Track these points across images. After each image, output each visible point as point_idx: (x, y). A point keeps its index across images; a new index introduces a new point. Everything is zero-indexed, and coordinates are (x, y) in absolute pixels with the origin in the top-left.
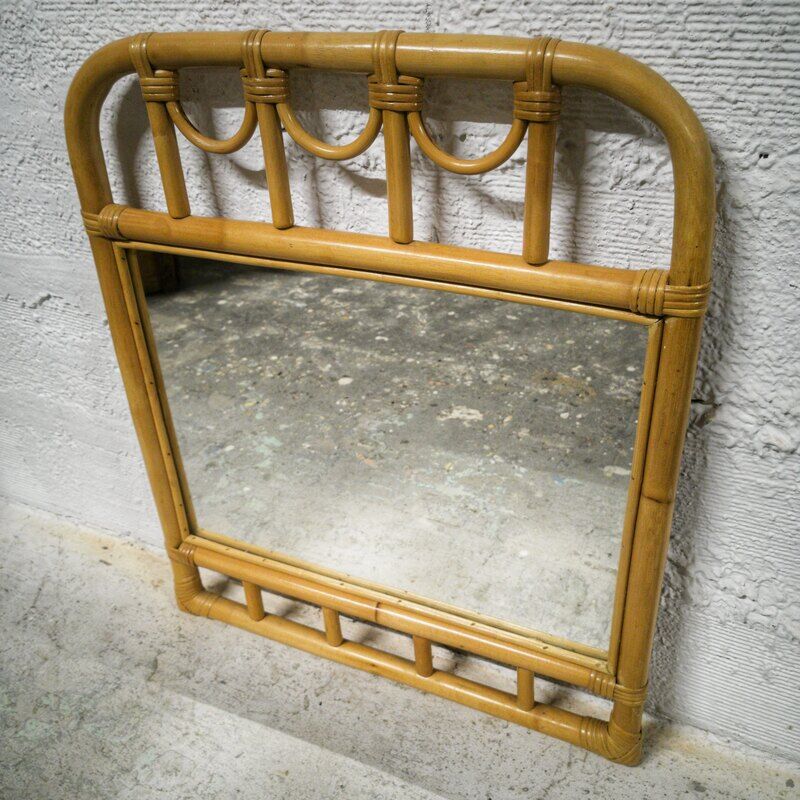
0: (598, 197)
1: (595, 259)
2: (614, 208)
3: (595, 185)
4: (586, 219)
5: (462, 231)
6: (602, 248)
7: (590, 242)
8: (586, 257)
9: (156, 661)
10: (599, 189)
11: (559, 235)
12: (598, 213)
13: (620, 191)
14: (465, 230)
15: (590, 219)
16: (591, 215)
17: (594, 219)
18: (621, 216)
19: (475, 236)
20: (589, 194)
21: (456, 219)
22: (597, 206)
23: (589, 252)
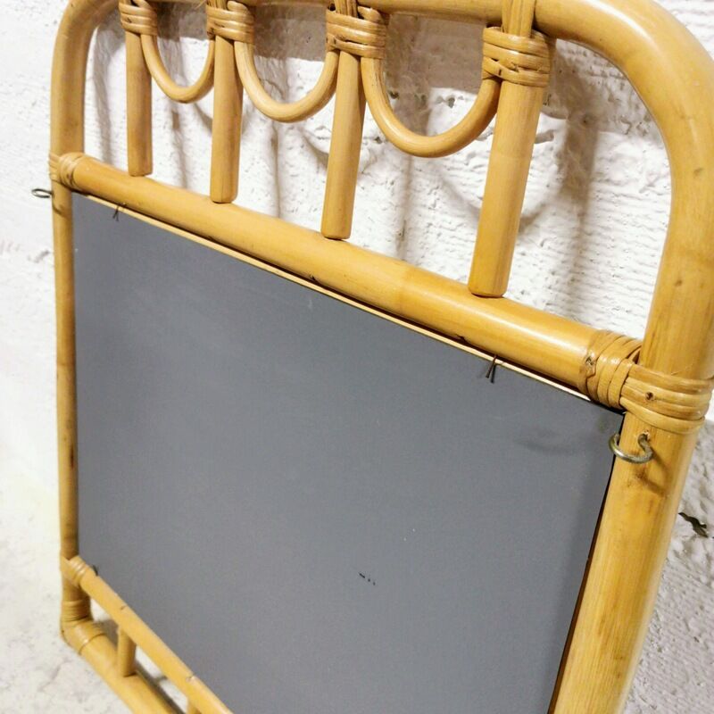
0: (620, 203)
1: (607, 294)
2: (640, 221)
3: (618, 184)
4: (599, 234)
5: (437, 230)
6: (617, 280)
7: (601, 267)
8: (593, 290)
9: (58, 669)
10: (625, 190)
11: (560, 252)
12: (619, 226)
13: (654, 196)
14: (442, 230)
15: (605, 233)
16: (607, 229)
17: (613, 234)
18: (651, 234)
19: (453, 241)
20: (608, 196)
21: (432, 213)
22: (616, 216)
23: (598, 283)
